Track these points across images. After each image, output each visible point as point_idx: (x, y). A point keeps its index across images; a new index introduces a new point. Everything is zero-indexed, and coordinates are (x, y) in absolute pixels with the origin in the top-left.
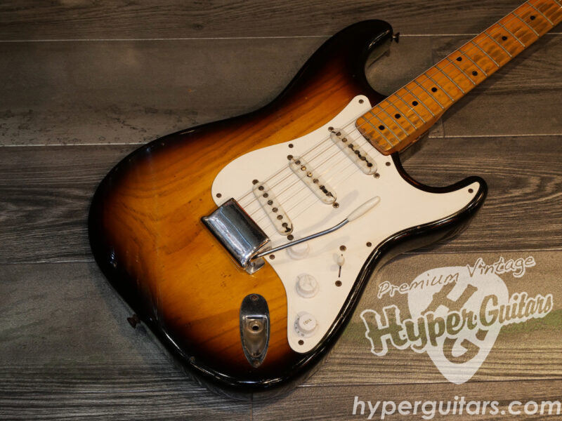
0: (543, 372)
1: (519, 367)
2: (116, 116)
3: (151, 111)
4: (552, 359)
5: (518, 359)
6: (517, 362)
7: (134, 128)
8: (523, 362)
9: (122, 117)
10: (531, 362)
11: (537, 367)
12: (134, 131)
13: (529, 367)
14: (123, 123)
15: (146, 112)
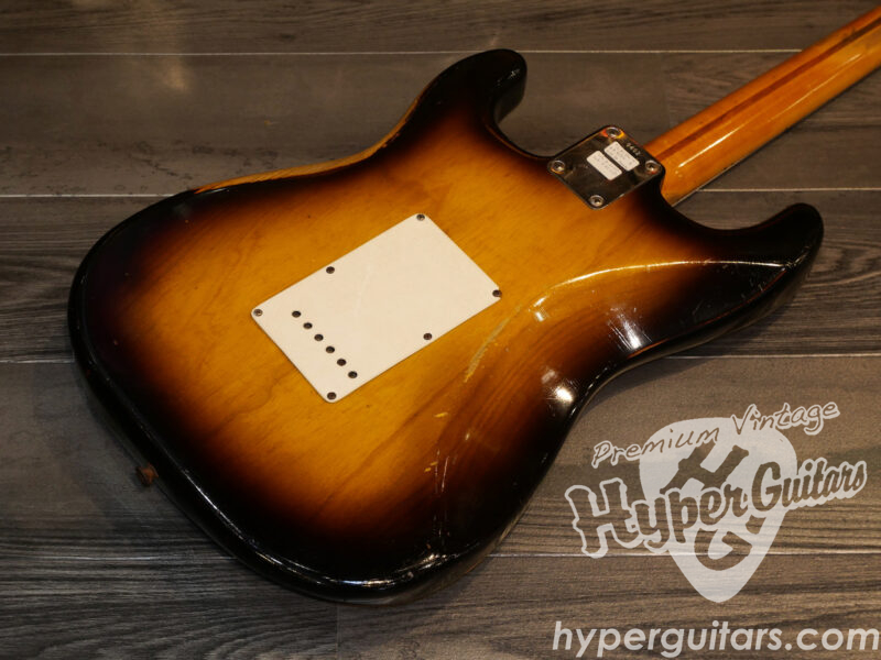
0: (851, 542)
1: (808, 533)
2: (146, 157)
3: (202, 150)
4: (867, 521)
5: (806, 521)
6: (805, 525)
7: (172, 174)
8: (816, 525)
9: (155, 159)
10: (829, 525)
11: (841, 534)
12: (173, 177)
13: (826, 534)
14: (156, 166)
15: (194, 152)
